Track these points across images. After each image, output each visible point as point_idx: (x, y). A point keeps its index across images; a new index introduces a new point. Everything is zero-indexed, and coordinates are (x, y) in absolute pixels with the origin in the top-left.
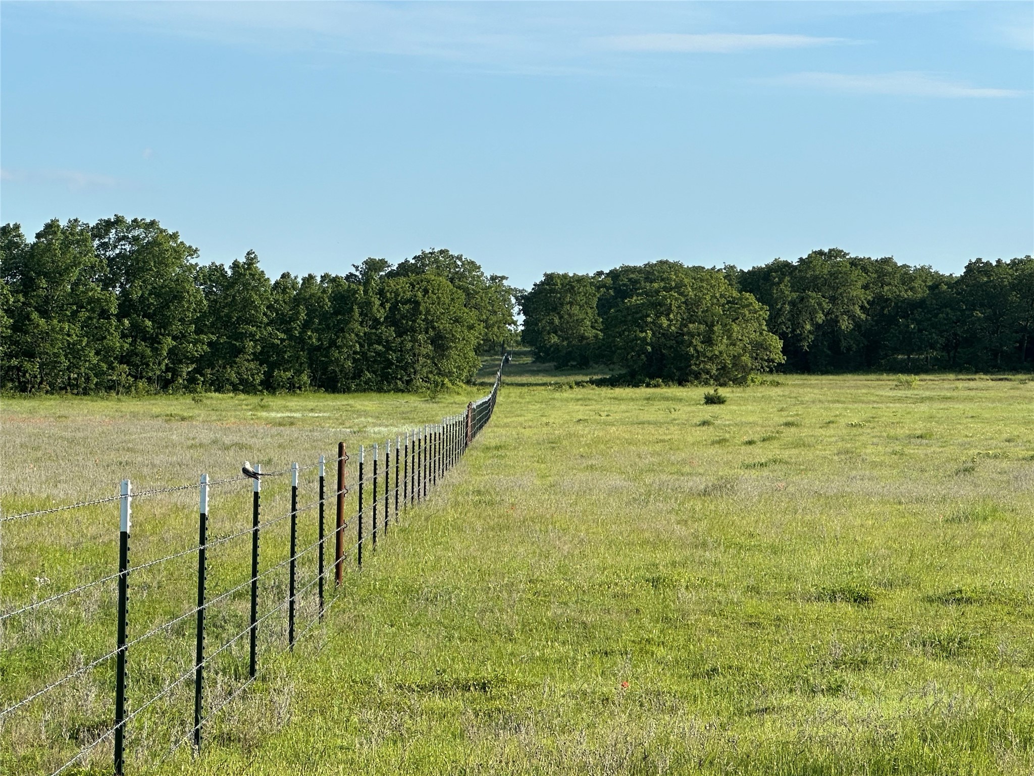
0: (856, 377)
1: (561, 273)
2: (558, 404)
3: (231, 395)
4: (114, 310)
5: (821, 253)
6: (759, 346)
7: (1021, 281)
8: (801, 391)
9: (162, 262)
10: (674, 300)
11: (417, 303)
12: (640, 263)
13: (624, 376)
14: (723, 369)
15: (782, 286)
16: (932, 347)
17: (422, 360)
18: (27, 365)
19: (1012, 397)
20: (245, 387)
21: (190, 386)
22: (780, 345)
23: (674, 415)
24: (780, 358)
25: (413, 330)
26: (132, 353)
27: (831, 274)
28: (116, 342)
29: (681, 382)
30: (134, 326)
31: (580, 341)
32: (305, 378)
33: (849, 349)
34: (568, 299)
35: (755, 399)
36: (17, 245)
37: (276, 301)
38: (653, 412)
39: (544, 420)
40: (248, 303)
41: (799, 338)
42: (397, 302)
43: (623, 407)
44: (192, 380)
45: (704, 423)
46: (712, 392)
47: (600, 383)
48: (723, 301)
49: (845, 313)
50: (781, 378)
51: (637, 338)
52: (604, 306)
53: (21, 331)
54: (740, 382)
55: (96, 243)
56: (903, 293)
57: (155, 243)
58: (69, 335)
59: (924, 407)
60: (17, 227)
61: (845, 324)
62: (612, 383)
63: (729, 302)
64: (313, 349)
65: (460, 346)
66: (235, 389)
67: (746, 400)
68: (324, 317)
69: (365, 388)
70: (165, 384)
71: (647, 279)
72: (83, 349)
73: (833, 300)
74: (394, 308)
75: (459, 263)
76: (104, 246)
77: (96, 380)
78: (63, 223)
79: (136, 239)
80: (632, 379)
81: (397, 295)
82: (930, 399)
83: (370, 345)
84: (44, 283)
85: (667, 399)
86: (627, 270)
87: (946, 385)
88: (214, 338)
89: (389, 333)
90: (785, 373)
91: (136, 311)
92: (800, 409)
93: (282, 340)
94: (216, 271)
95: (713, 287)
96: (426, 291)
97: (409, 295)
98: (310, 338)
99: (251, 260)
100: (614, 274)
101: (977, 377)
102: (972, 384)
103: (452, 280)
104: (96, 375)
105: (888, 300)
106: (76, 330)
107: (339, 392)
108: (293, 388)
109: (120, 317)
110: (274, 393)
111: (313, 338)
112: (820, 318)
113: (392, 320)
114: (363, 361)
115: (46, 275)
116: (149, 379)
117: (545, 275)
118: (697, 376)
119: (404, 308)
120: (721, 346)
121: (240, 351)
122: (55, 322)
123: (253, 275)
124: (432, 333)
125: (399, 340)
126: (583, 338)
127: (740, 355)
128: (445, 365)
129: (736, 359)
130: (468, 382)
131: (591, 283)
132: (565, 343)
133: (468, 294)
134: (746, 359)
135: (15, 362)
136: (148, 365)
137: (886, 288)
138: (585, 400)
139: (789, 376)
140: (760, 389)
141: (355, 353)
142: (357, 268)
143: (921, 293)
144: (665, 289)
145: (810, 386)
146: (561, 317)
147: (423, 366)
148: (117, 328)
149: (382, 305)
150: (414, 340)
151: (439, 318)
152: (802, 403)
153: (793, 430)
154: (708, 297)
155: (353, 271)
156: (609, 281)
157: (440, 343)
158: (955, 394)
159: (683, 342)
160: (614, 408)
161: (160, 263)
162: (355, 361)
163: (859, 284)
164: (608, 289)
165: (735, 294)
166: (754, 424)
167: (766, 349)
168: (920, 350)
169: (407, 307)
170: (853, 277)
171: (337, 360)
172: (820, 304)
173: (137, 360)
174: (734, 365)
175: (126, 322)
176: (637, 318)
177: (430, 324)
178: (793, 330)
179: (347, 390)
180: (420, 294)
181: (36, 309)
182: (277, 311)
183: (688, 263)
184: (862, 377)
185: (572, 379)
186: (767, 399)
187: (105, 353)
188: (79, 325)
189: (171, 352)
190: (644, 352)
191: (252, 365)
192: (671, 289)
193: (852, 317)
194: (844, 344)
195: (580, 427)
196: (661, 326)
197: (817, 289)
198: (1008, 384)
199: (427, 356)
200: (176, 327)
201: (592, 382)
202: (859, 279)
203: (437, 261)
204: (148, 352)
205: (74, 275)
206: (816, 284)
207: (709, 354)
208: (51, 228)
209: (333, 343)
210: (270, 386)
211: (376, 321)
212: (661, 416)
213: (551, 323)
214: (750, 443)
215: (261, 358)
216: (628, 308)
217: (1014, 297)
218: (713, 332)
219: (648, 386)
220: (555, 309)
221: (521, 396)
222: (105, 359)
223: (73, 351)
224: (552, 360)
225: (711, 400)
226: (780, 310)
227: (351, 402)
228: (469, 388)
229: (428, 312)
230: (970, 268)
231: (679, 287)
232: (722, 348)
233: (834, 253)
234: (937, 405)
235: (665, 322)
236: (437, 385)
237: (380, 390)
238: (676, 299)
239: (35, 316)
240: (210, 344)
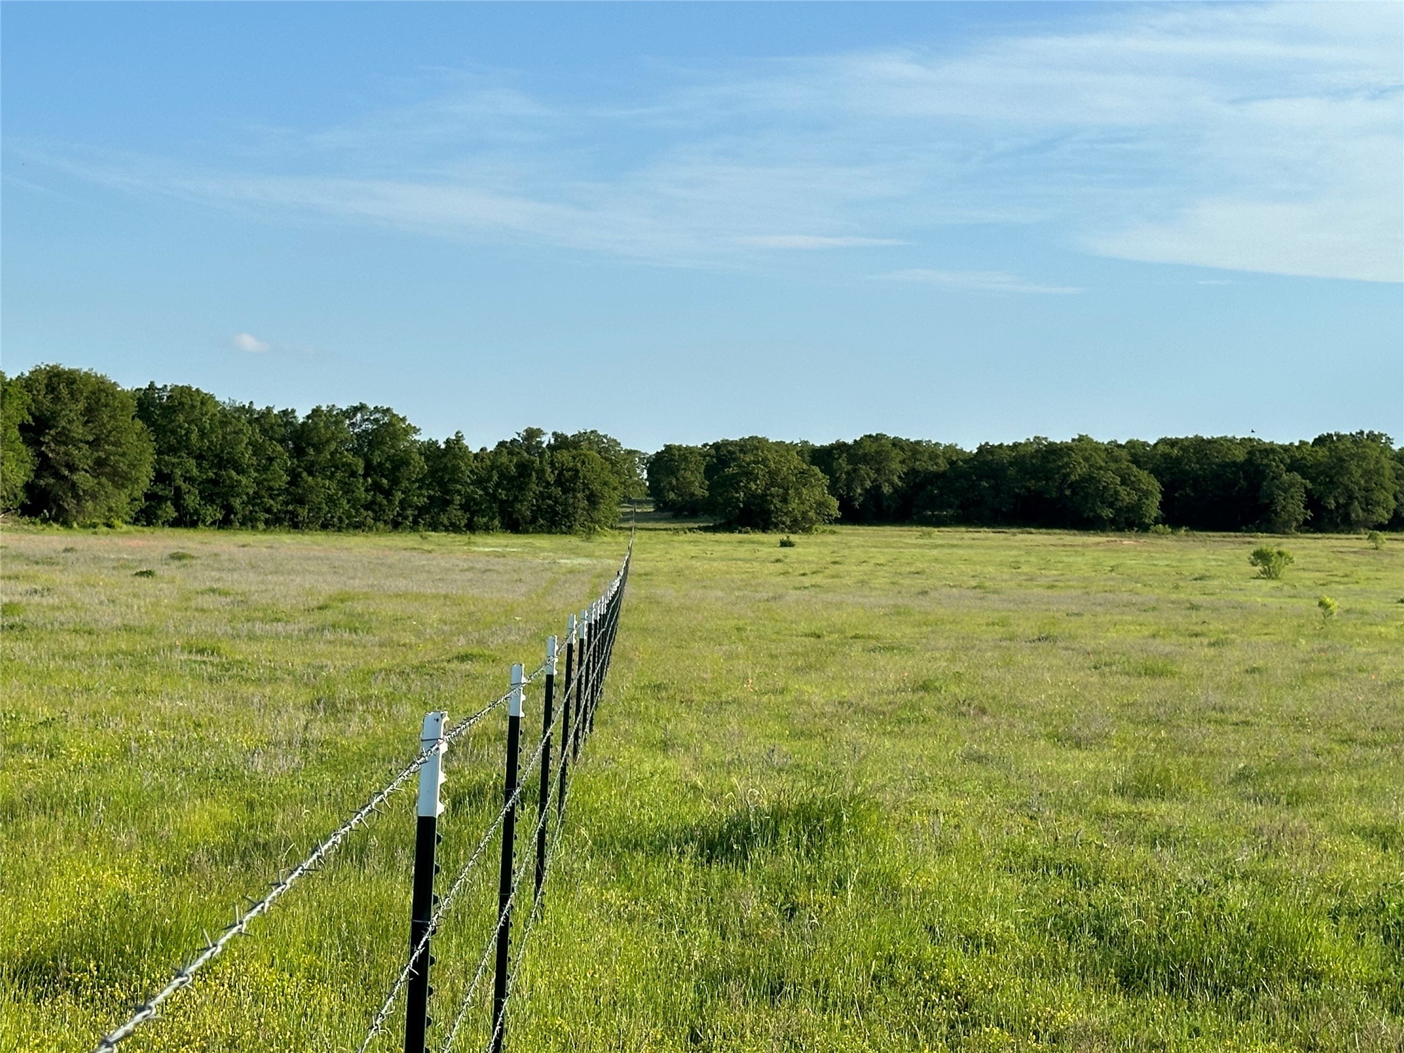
0: (893, 528)
1: (677, 444)
2: (676, 545)
3: (444, 534)
4: (361, 472)
5: (870, 436)
6: (821, 505)
7: (1016, 460)
8: (850, 538)
9: (394, 437)
10: (760, 470)
11: (577, 471)
12: (735, 437)
13: (721, 525)
14: (795, 521)
15: (840, 461)
16: (950, 506)
17: (580, 511)
18: (300, 510)
19: (1002, 546)
20: (454, 528)
21: (415, 527)
22: (836, 504)
23: (758, 554)
24: (838, 514)
25: (574, 490)
26: (373, 502)
27: (877, 452)
28: (362, 494)
29: (764, 530)
30: (375, 483)
31: (691, 497)
32: (496, 522)
33: (889, 507)
34: (683, 467)
35: (817, 544)
36: (291, 423)
37: (477, 467)
38: (742, 552)
39: (668, 556)
40: (456, 469)
41: (852, 499)
42: (563, 470)
43: (722, 548)
44: (415, 522)
45: (778, 561)
46: (785, 538)
47: (706, 529)
48: (795, 472)
49: (886, 481)
50: (837, 528)
51: (733, 497)
52: (710, 471)
53: (295, 485)
54: (807, 531)
55: (347, 422)
56: (930, 468)
57: (390, 424)
58: (329, 489)
59: (935, 552)
60: (293, 411)
61: (886, 489)
62: (714, 529)
63: (800, 473)
64: (502, 502)
65: (607, 502)
66: (447, 530)
67: (809, 544)
68: (511, 479)
69: (540, 530)
70: (396, 525)
71: (741, 451)
72: (338, 499)
73: (878, 471)
74: (560, 474)
75: (605, 440)
76: (353, 425)
77: (347, 521)
78: (324, 408)
79: (376, 420)
80: (728, 526)
81: (563, 465)
82: (942, 546)
83: (543, 500)
84: (311, 451)
85: (753, 542)
86: (726, 443)
87: (958, 536)
88: (432, 493)
89: (558, 492)
90: (841, 524)
91: (376, 473)
92: (846, 552)
93: (481, 496)
94: (433, 444)
95: (789, 461)
96: (583, 463)
97: (571, 464)
98: (500, 494)
99: (459, 438)
100: (716, 446)
101: (981, 530)
102: (977, 535)
103: (599, 453)
104: (347, 518)
105: (918, 471)
106: (334, 485)
107: (521, 533)
108: (487, 529)
109: (365, 476)
110: (474, 533)
111: (502, 494)
112: (868, 484)
113: (559, 482)
114: (537, 512)
115: (313, 446)
116: (385, 521)
117: (665, 446)
118: (776, 526)
119: (568, 474)
120: (794, 504)
121: (449, 503)
122: (319, 479)
123: (460, 449)
124: (587, 492)
125: (564, 497)
126: (693, 495)
127: (807, 511)
128: (595, 515)
129: (804, 513)
130: (612, 527)
131: (699, 453)
132: (680, 499)
133: (612, 463)
134: (812, 514)
135: (290, 508)
136: (384, 512)
137: (918, 463)
138: (695, 542)
139: (844, 527)
140: (821, 537)
141: (533, 505)
142: (519, 434)
143: (943, 466)
144: (754, 462)
145: (859, 535)
146: (677, 479)
147: (581, 515)
148: (363, 484)
149: (552, 472)
150: (575, 497)
151: (593, 482)
152: (850, 547)
153: (837, 566)
154: (785, 469)
155: (516, 437)
156: (713, 452)
157: (593, 499)
158: (960, 542)
159: (767, 501)
160: (717, 548)
161: (394, 438)
162: (532, 511)
163: (897, 460)
164: (712, 457)
165: (805, 466)
166: (813, 562)
167: (827, 507)
168: (941, 509)
169: (570, 473)
170: (893, 455)
171: (519, 510)
172: (868, 474)
173: (377, 508)
174: (803, 518)
175: (370, 480)
176: (733, 482)
177: (586, 486)
178: (848, 493)
179: (526, 532)
180: (579, 465)
181: (305, 470)
182: (477, 474)
183: (772, 440)
184: (898, 528)
185: (686, 525)
186: (825, 544)
187: (353, 502)
188: (336, 482)
189: (401, 502)
190: (738, 507)
191: (459, 513)
192: (758, 462)
193: (892, 484)
194: (885, 503)
195: (694, 562)
196: (750, 489)
197: (866, 462)
198: (1003, 535)
199: (584, 509)
200: (405, 484)
201: (700, 529)
202: (897, 455)
203: (589, 439)
204: (385, 502)
205: (333, 446)
206: (865, 459)
207: (785, 511)
208: (316, 412)
209: (516, 498)
210: (471, 528)
211: (548, 483)
212: (748, 555)
213: (670, 483)
214: (804, 575)
215: (464, 507)
216: (727, 476)
217: (1012, 471)
218: (788, 494)
219: (740, 532)
220: (673, 473)
221: (650, 538)
222: (353, 507)
223: (331, 500)
224: (670, 510)
225: (784, 544)
226: (839, 477)
227: (531, 540)
228: (613, 532)
229: (585, 477)
230: (981, 449)
231: (764, 461)
232: (795, 506)
233: (879, 438)
234: (946, 551)
235: (754, 487)
236: (590, 529)
237: (550, 532)
238: (762, 470)
239: (305, 474)
240: (429, 497)
